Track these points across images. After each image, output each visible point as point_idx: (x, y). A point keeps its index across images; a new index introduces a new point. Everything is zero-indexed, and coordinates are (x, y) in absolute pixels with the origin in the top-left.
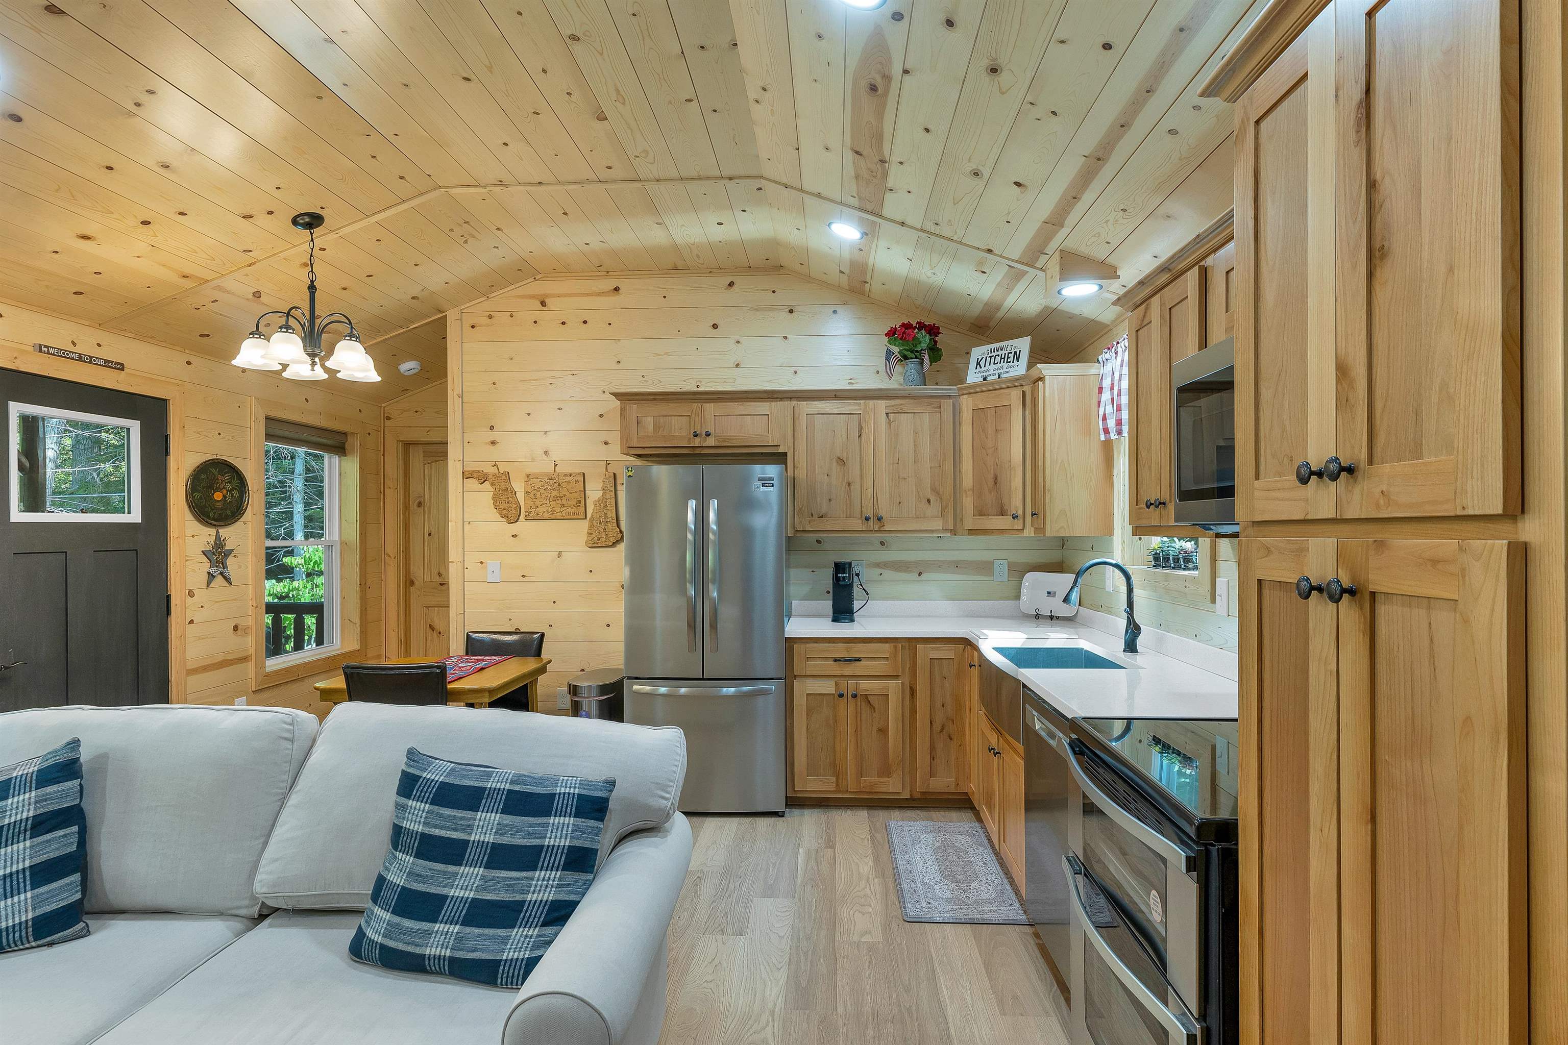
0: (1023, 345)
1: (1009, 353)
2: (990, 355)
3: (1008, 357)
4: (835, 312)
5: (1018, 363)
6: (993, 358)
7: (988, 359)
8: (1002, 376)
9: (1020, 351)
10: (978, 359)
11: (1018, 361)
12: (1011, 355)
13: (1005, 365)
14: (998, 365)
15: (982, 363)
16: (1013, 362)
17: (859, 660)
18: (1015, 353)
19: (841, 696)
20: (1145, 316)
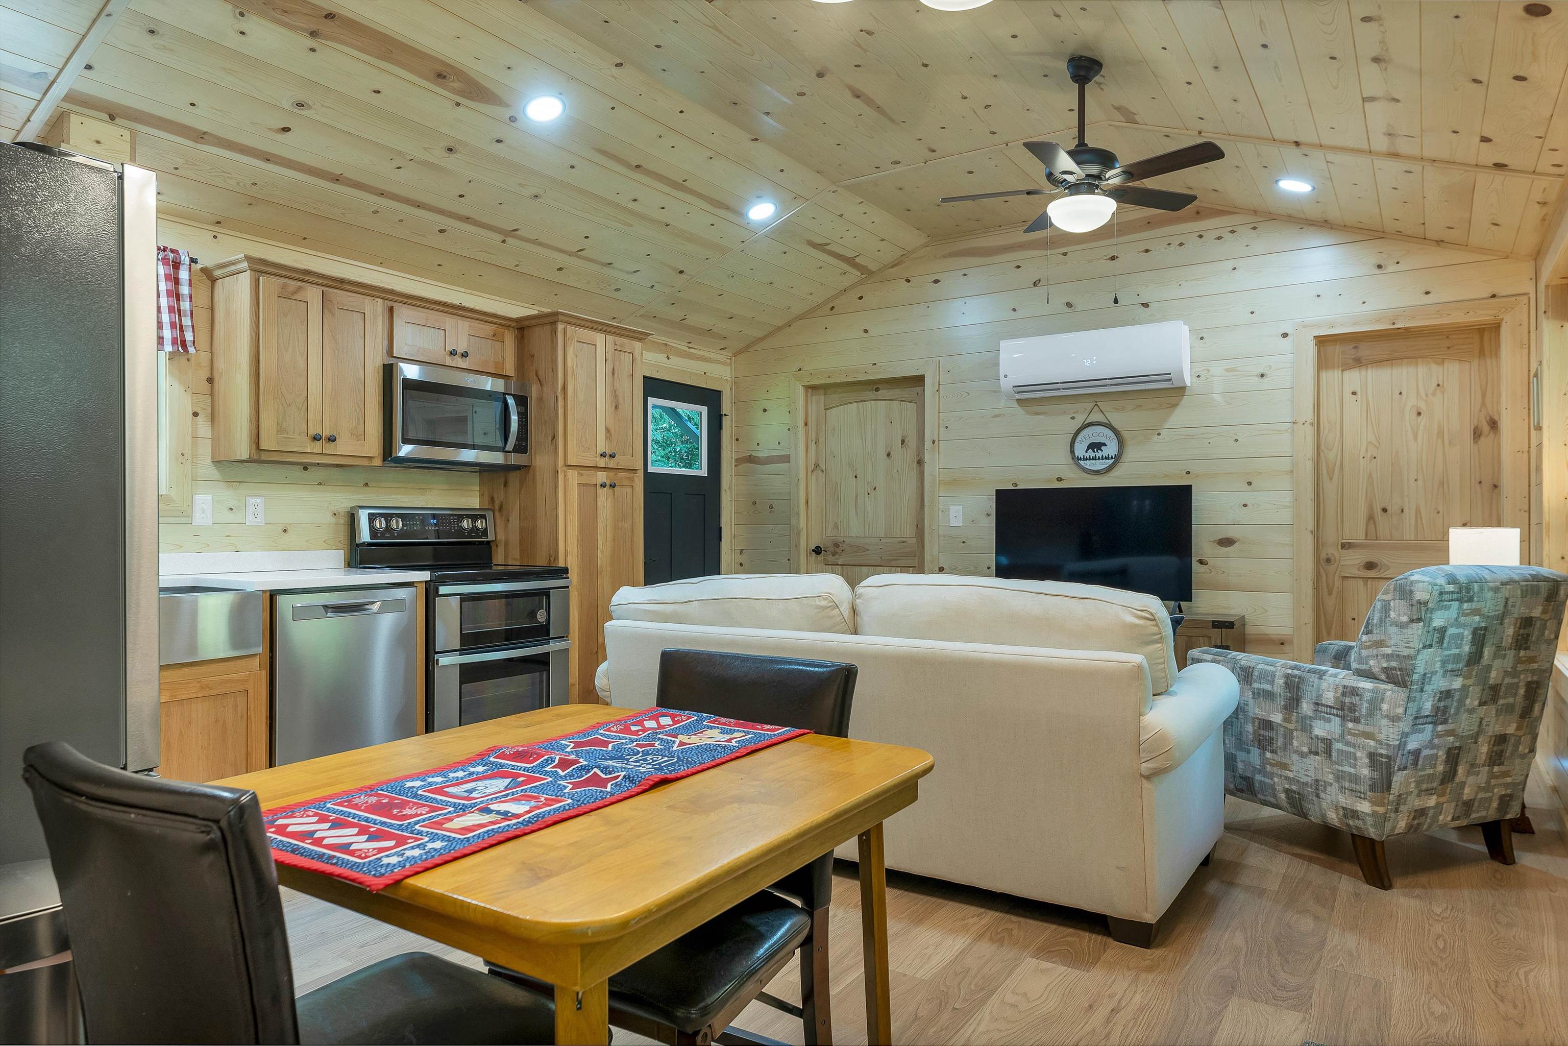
20: (295, 293)
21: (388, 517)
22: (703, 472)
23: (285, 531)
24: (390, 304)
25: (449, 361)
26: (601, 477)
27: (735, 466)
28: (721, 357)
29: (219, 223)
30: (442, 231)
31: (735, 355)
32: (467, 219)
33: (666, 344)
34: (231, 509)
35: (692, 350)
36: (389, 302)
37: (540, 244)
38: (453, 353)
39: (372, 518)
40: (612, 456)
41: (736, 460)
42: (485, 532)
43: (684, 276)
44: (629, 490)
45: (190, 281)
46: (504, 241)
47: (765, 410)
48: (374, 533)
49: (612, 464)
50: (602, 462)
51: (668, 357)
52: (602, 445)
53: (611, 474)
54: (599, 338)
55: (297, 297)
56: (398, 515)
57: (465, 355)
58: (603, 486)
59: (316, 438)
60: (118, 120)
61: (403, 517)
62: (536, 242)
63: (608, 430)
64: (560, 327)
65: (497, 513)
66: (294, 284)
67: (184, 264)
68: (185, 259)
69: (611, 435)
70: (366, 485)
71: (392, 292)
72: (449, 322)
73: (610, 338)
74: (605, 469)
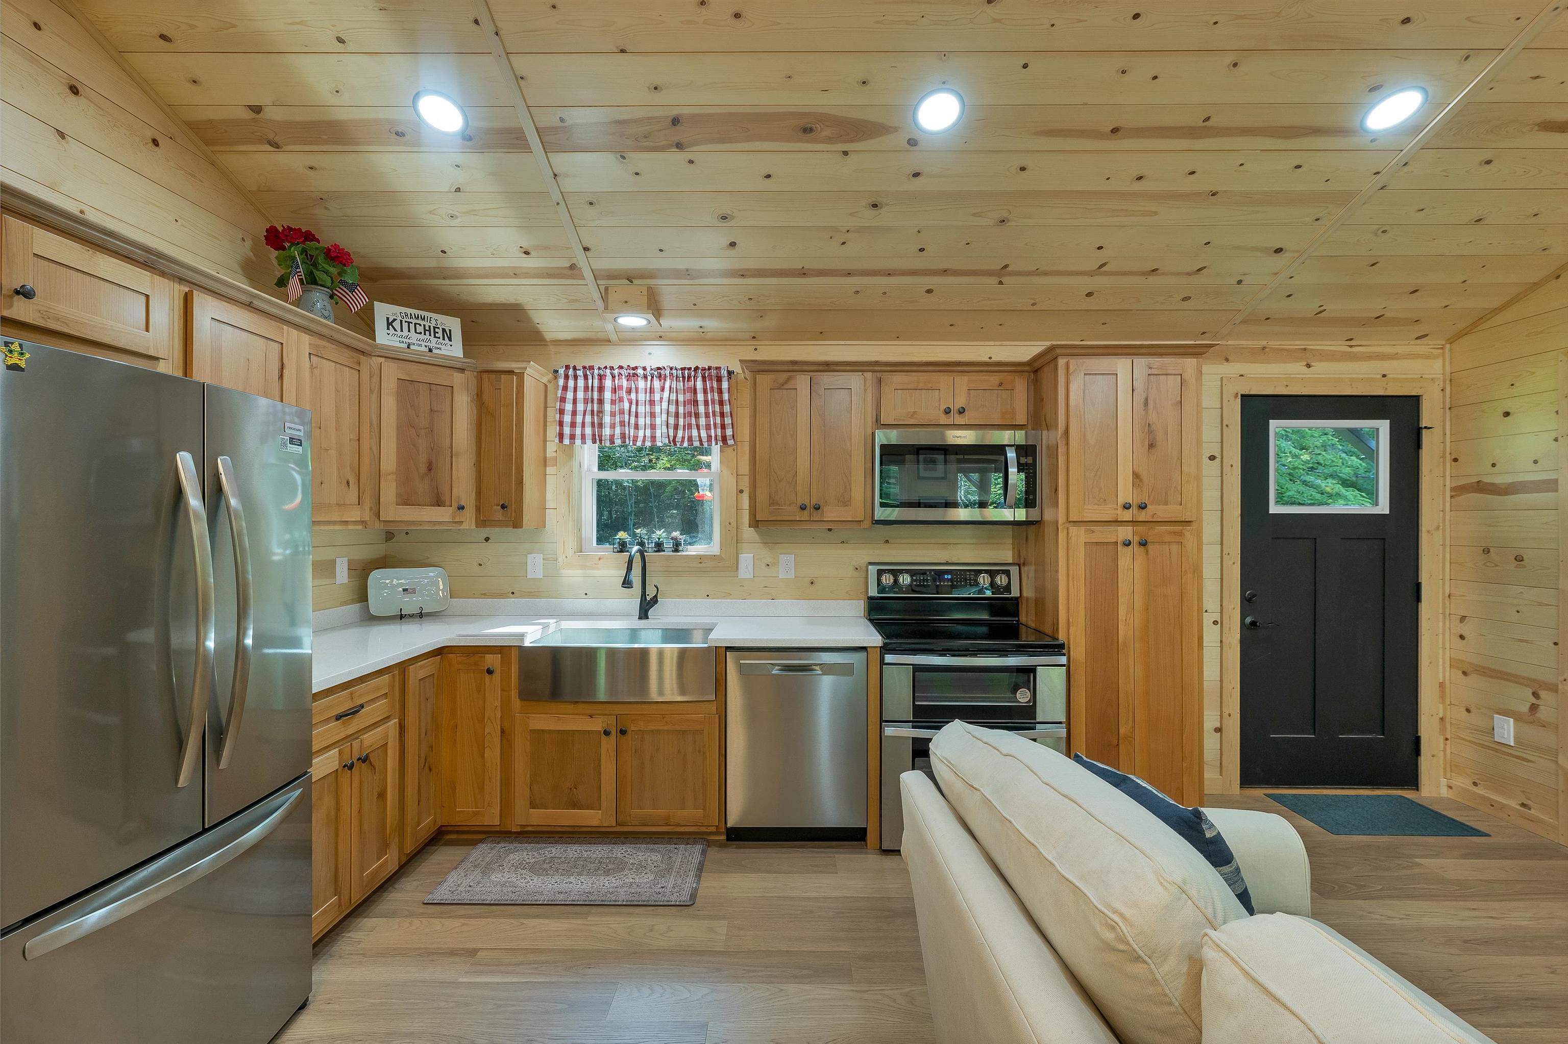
0: (454, 324)
1: (434, 328)
2: (405, 319)
3: (435, 333)
4: (155, 142)
5: (451, 343)
6: (412, 326)
7: (405, 325)
8: (434, 351)
9: (450, 330)
10: (388, 319)
11: (450, 340)
12: (440, 331)
13: (434, 340)
14: (422, 336)
15: (397, 325)
16: (444, 339)
17: (362, 706)
18: (444, 330)
19: (351, 767)
20: (786, 382)
21: (895, 573)
22: (1383, 507)
23: (812, 583)
24: (879, 374)
25: (944, 420)
26: (1125, 533)
27: (1452, 497)
28: (1421, 348)
29: (754, 337)
30: (929, 291)
31: (1453, 339)
32: (945, 272)
33: (1305, 349)
34: (768, 565)
35: (1355, 349)
36: (878, 373)
37: (1046, 274)
38: (947, 411)
39: (880, 573)
40: (1142, 507)
41: (1452, 489)
42: (1008, 588)
43: (1287, 255)
44: (1175, 548)
45: (729, 388)
46: (1001, 283)
47: (1507, 414)
48: (881, 587)
49: (1143, 516)
50: (1127, 516)
51: (1308, 366)
52: (1126, 493)
53: (1140, 528)
54: (1122, 365)
55: (787, 386)
56: (907, 571)
57: (962, 411)
58: (1127, 544)
59: (803, 508)
60: (636, 282)
61: (912, 573)
62: (1037, 273)
63: (1136, 475)
64: (1061, 362)
65: (1022, 568)
66: (784, 376)
67: (724, 376)
68: (724, 373)
69: (1141, 480)
70: (887, 541)
71: (877, 363)
72: (944, 380)
73: (1141, 363)
74: (1133, 522)
